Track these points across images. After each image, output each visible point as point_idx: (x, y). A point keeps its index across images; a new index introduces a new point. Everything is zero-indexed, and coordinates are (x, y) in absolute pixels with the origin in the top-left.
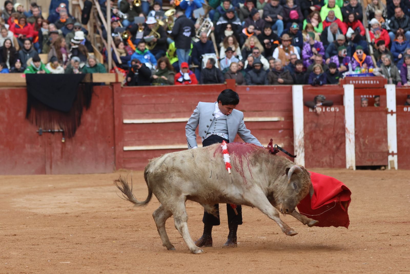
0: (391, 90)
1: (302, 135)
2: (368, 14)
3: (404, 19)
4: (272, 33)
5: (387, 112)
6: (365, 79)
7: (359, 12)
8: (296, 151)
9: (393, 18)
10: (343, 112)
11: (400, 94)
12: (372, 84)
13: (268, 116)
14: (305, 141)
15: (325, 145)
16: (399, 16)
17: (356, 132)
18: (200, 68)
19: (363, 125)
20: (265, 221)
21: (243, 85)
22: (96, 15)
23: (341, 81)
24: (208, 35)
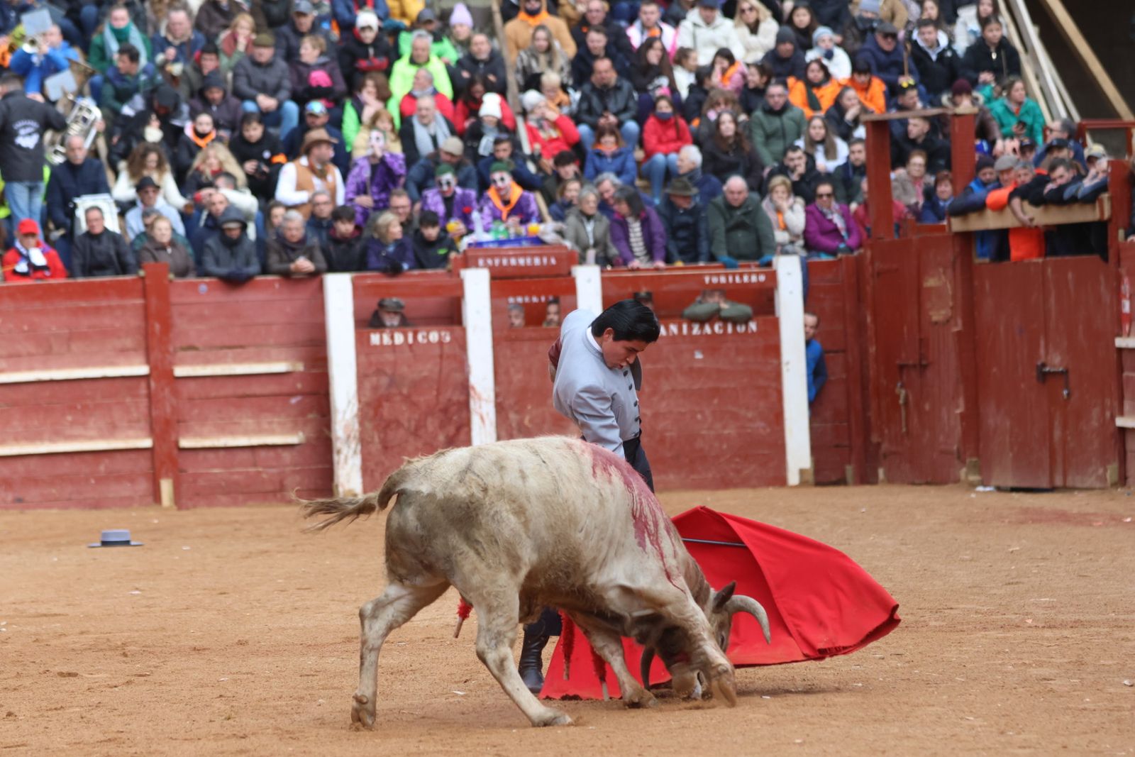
0: (589, 281)
1: (354, 408)
2: (520, 77)
3: (617, 88)
4: (265, 134)
6: (517, 252)
7: (495, 74)
8: (339, 452)
9: (588, 88)
10: (461, 343)
11: (614, 291)
12: (538, 267)
13: (259, 359)
14: (361, 424)
15: (415, 433)
16: (605, 81)
17: (497, 395)
18: (70, 235)
19: (517, 377)
20: (258, 645)
21: (191, 279)
23: (456, 259)
24: (88, 144)
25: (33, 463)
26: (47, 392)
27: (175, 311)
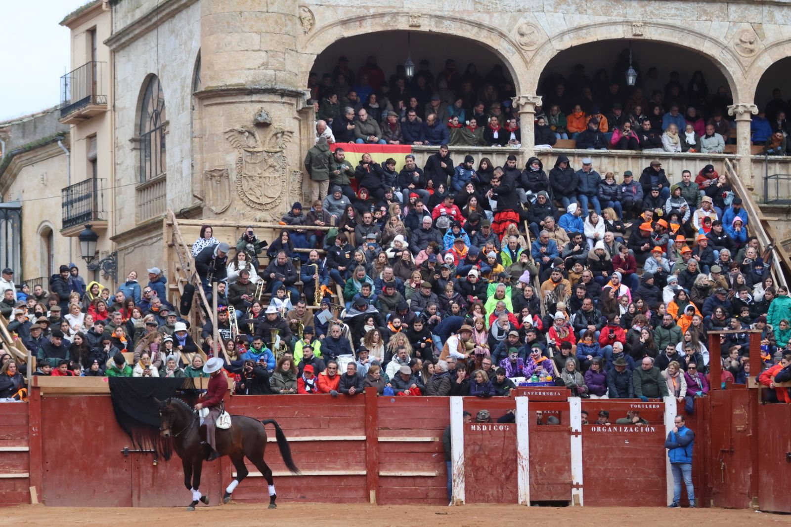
0: (576, 404)
1: (462, 461)
3: (594, 313)
5: (570, 432)
6: (542, 389)
8: (455, 481)
9: (579, 311)
10: (514, 432)
11: (587, 409)
13: (418, 435)
14: (465, 468)
15: (491, 474)
17: (530, 457)
19: (540, 449)
22: (199, 302)
23: (513, 391)
25: (310, 480)
26: (318, 447)
27: (380, 410)
